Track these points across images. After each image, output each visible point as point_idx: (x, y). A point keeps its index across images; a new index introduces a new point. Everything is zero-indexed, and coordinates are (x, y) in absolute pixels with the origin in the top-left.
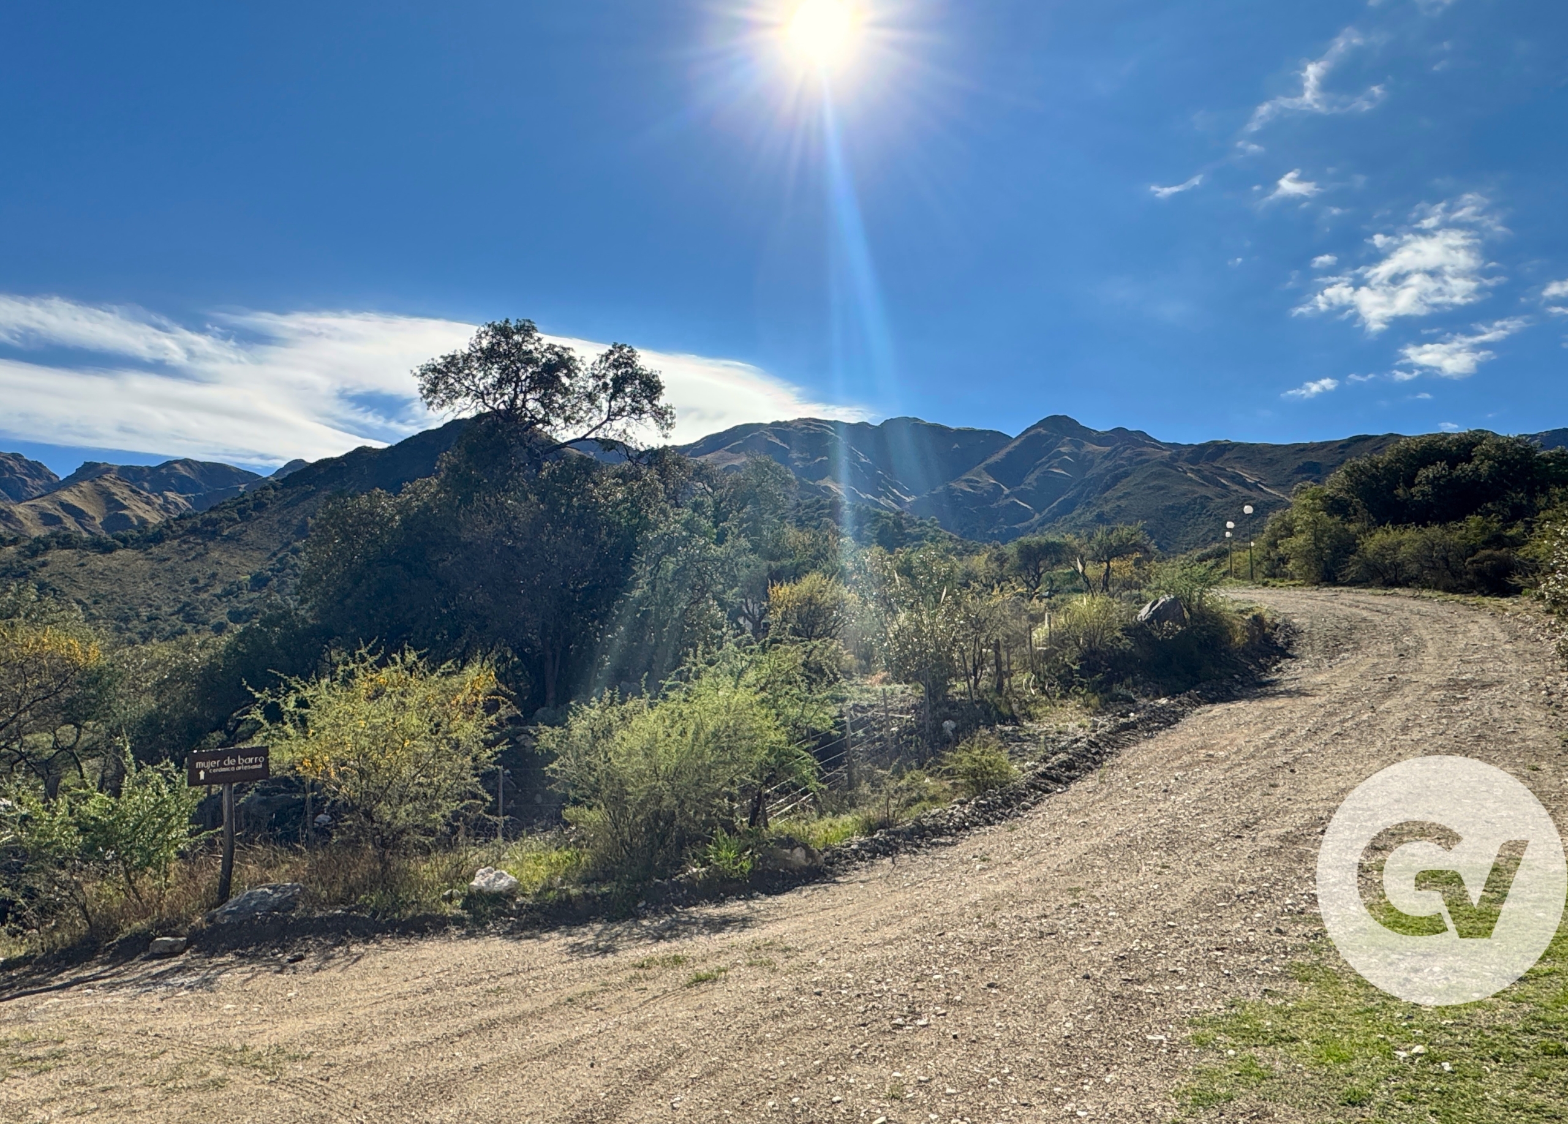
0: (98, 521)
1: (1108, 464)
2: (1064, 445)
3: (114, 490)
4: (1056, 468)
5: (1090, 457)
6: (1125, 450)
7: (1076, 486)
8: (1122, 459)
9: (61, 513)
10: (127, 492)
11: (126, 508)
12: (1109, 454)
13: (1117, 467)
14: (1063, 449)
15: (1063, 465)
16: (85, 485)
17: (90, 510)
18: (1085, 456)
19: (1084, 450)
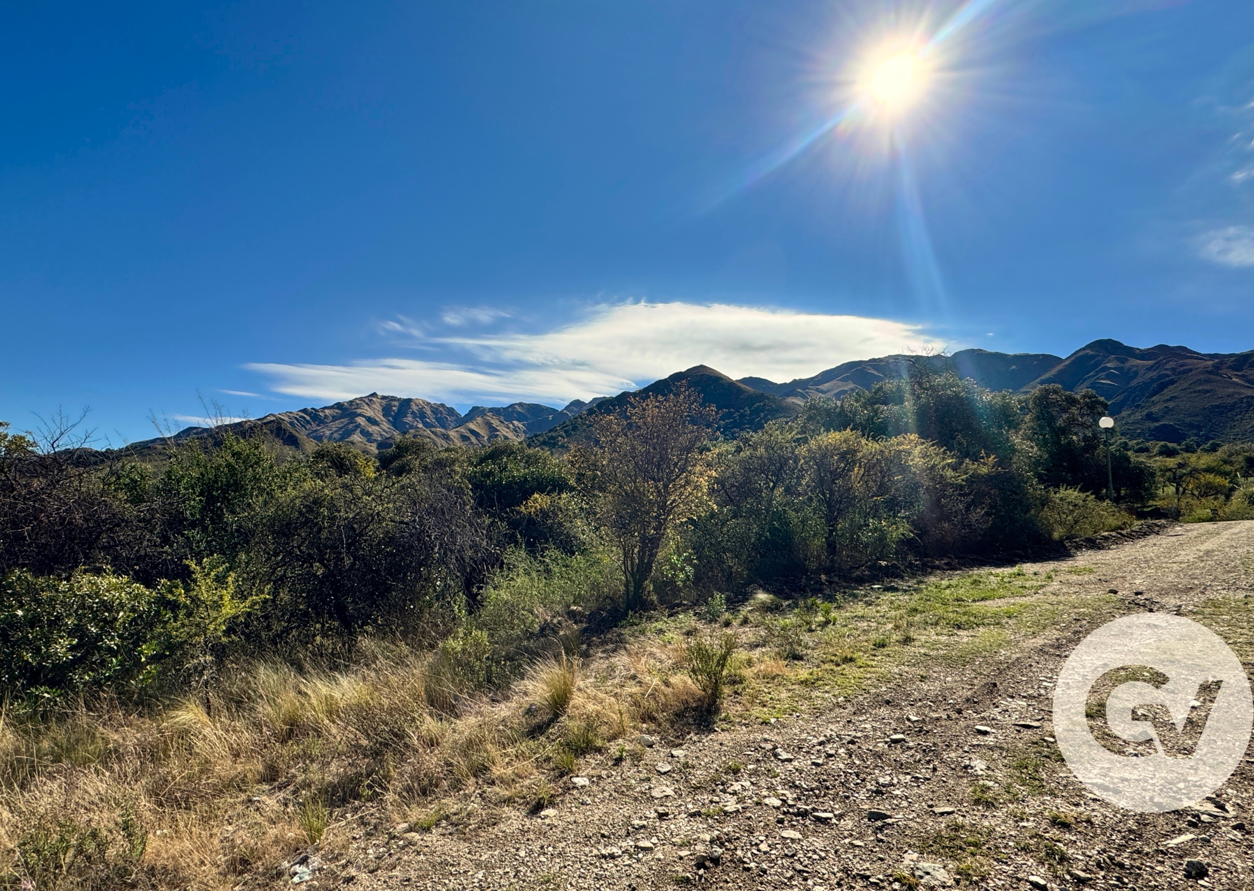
0: (486, 438)
1: (1153, 374)
2: (1109, 362)
3: (492, 421)
4: (1103, 379)
5: (1135, 369)
6: (1168, 362)
7: (1123, 393)
8: (1166, 369)
9: (468, 434)
10: (498, 423)
11: (498, 431)
12: (1152, 366)
13: (1161, 377)
14: (1109, 365)
15: (1109, 376)
16: (479, 419)
17: (482, 432)
18: (1129, 369)
19: (1128, 365)
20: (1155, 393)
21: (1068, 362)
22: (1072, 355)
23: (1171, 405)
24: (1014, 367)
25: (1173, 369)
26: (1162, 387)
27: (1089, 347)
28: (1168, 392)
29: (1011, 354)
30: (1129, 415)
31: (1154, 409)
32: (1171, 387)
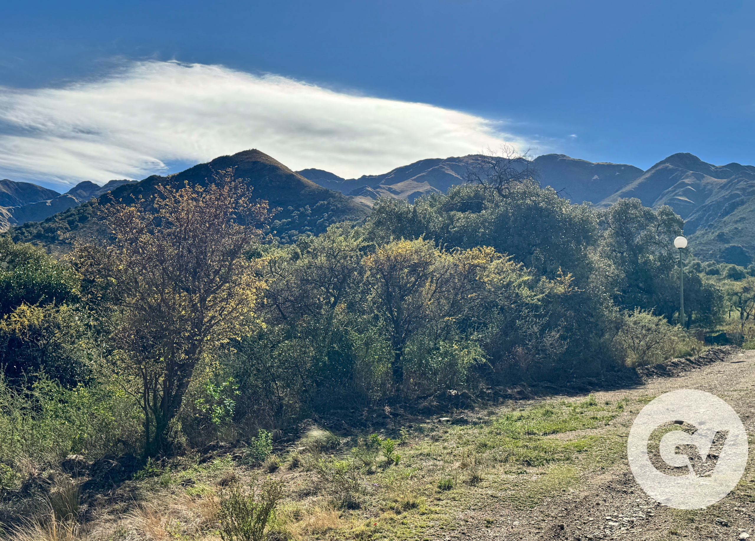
1: (725, 193)
2: (687, 177)
4: (680, 195)
5: (709, 187)
6: (739, 182)
7: (698, 211)
8: (738, 189)
12: (725, 185)
13: (732, 197)
14: (686, 181)
15: (686, 193)
18: (705, 186)
19: (704, 181)
20: (727, 213)
21: (648, 175)
22: (653, 168)
23: (740, 226)
24: (596, 177)
25: (743, 190)
26: (734, 207)
27: (669, 160)
28: (739, 213)
29: (594, 162)
30: (703, 235)
31: (726, 230)
32: (740, 208)
